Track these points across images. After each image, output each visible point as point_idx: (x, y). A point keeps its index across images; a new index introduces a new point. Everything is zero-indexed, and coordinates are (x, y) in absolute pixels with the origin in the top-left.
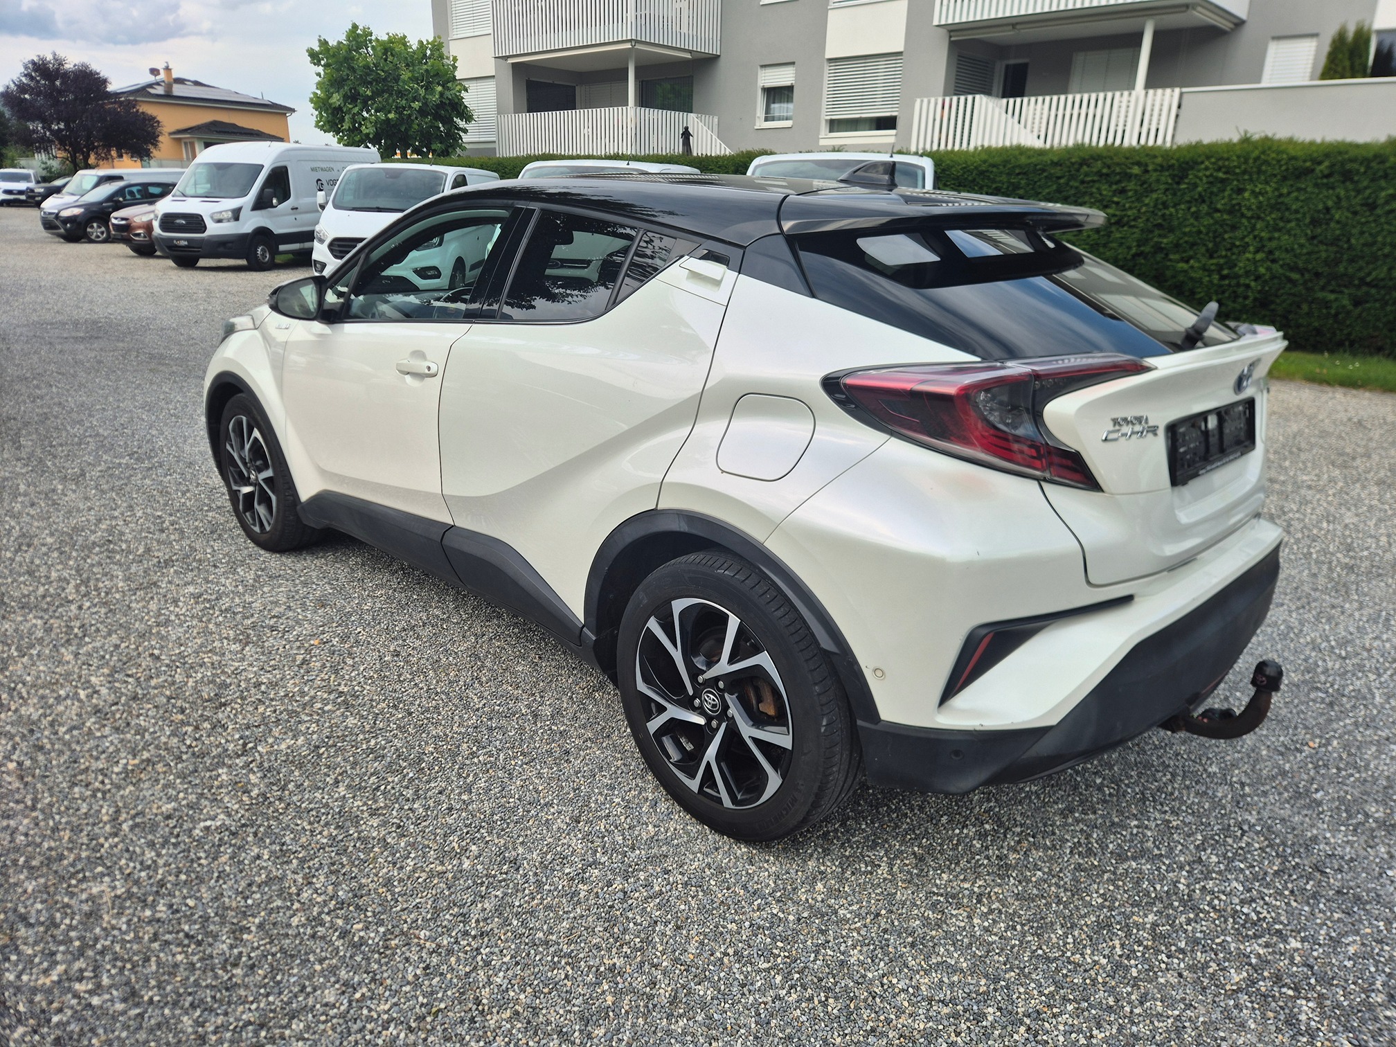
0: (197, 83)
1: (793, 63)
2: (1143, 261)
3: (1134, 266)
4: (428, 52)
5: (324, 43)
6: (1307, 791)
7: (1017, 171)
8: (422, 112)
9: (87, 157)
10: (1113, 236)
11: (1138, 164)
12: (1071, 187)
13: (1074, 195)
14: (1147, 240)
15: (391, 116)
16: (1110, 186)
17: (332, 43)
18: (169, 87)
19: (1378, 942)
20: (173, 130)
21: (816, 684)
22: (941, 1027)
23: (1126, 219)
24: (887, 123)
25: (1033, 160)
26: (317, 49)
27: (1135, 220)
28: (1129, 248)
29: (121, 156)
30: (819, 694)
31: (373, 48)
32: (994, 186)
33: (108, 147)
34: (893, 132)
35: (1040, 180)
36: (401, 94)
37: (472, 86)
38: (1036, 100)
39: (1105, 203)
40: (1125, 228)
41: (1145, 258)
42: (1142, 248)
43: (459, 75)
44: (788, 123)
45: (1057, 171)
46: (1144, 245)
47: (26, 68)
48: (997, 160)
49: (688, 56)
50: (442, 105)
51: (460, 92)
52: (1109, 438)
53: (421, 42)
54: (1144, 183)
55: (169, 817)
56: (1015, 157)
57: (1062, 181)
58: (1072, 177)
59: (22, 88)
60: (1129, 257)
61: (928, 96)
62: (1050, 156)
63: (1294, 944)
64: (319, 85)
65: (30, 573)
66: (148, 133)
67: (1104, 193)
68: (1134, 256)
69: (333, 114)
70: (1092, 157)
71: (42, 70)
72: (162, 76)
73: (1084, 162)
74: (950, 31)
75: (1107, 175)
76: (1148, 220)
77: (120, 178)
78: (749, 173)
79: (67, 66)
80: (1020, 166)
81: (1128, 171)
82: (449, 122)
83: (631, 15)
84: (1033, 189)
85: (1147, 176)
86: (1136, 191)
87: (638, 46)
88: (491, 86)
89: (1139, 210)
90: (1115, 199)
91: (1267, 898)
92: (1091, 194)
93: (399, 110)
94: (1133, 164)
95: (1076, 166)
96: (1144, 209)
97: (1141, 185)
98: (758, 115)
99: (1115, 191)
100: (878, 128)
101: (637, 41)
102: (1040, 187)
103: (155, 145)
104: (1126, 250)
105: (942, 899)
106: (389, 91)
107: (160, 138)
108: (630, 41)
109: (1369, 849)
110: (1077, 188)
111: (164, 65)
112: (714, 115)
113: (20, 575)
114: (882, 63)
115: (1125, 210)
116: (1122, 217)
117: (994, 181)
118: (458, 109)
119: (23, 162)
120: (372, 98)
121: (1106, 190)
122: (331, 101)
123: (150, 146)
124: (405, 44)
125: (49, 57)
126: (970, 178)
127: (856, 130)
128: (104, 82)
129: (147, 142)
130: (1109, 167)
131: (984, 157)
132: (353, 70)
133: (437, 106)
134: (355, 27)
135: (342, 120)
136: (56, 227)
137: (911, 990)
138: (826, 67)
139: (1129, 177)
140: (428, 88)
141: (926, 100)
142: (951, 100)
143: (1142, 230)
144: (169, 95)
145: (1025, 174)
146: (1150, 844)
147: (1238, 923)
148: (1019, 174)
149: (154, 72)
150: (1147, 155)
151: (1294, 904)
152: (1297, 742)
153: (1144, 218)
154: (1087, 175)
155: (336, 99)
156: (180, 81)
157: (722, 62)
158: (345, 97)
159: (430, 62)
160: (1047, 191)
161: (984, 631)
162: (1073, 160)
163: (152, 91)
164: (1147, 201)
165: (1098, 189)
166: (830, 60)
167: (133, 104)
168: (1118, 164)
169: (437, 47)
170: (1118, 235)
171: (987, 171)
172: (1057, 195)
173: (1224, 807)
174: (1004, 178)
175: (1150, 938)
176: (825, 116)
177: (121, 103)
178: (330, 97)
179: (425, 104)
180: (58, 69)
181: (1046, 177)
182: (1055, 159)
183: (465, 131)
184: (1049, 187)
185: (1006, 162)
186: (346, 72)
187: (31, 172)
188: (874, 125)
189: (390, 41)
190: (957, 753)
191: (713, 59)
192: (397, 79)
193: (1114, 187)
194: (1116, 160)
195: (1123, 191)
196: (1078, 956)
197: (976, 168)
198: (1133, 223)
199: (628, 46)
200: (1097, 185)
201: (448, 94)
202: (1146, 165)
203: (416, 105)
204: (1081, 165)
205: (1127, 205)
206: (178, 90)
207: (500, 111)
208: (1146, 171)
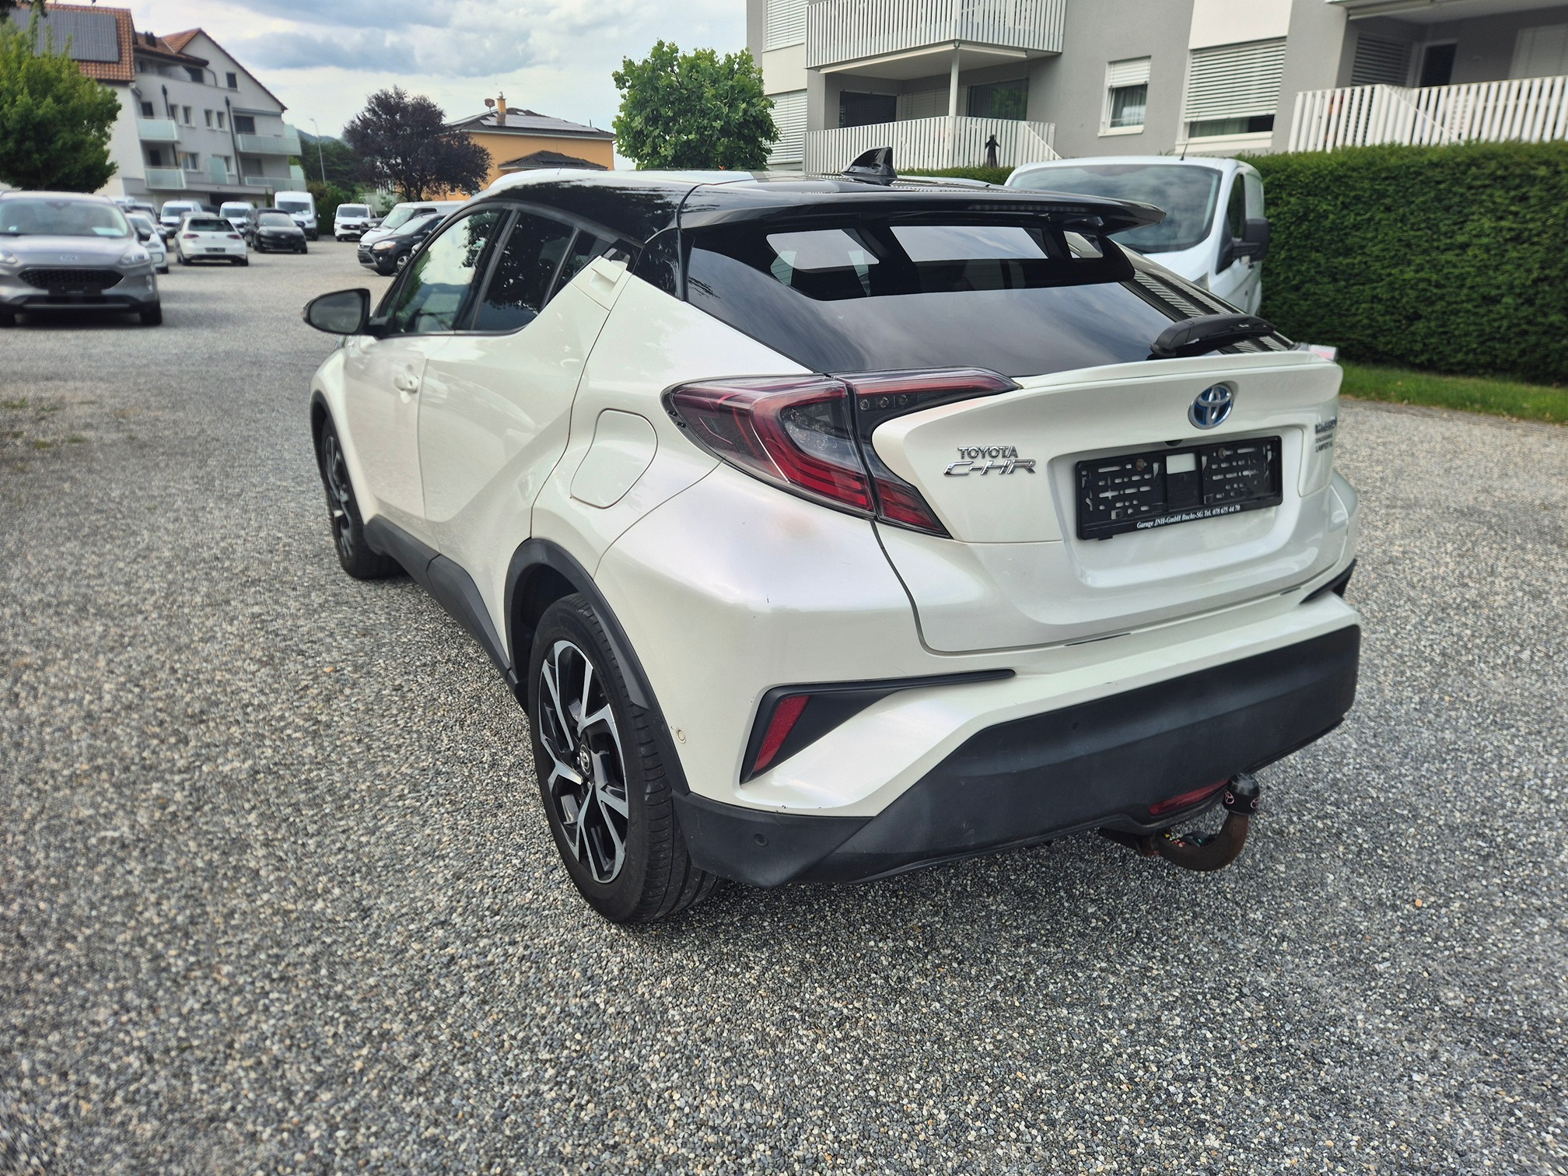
0: (529, 113)
1: (1149, 57)
2: (1547, 288)
3: (1537, 293)
4: (736, 66)
5: (628, 64)
6: (1372, 957)
7: (1384, 175)
8: (724, 132)
9: (419, 193)
10: (1508, 256)
11: (1547, 163)
12: (1455, 194)
13: (1459, 204)
14: (1555, 262)
15: (691, 137)
16: (1507, 192)
17: (638, 63)
18: (502, 118)
19: (1332, 1158)
20: (502, 161)
21: (642, 745)
22: (692, 1156)
23: (1526, 234)
24: (1262, 124)
25: (1406, 161)
26: (622, 71)
27: (1538, 235)
28: (1529, 271)
29: (453, 190)
30: (644, 757)
31: (679, 66)
32: (1352, 194)
33: (440, 180)
34: (1268, 134)
35: (1413, 186)
36: (704, 113)
37: (780, 103)
38: (1469, 90)
39: (1499, 214)
40: (1526, 245)
41: (1550, 285)
42: (1547, 272)
43: (767, 90)
44: (1139, 129)
45: (1436, 174)
46: (1550, 268)
47: (370, 103)
48: (1361, 161)
49: (1023, 55)
50: (745, 123)
51: (765, 108)
52: (953, 472)
53: (728, 57)
54: (1554, 187)
55: (80, 822)
56: (1382, 158)
57: (1442, 186)
58: (1457, 182)
59: (365, 122)
60: (1529, 283)
61: (1314, 88)
62: (1429, 155)
63: (1212, 1141)
64: (622, 108)
65: (127, 584)
66: (477, 165)
67: (1498, 200)
68: (1536, 282)
69: (634, 138)
70: (1485, 157)
71: (386, 105)
72: (496, 107)
73: (1473, 162)
74: (1348, 9)
75: (1504, 178)
76: (1556, 235)
77: (433, 210)
78: (1007, 184)
79: (406, 100)
80: (1387, 169)
81: (1532, 172)
82: (753, 141)
83: (956, 14)
84: (1404, 197)
85: (1557, 179)
86: (1541, 198)
87: (963, 47)
88: (802, 100)
89: (1544, 223)
90: (1513, 208)
91: (1214, 1080)
92: (1481, 202)
93: (700, 130)
94: (1540, 163)
95: (1462, 168)
96: (1551, 221)
97: (1548, 190)
98: (1103, 119)
99: (1513, 198)
100: (1251, 130)
101: (961, 42)
102: (1413, 194)
103: (484, 179)
104: (1525, 274)
105: (797, 1016)
106: (692, 111)
107: (489, 171)
108: (954, 41)
109: (1405, 1043)
110: (1462, 195)
111: (498, 96)
112: (1050, 122)
113: (118, 584)
114: (1260, 51)
115: (1526, 222)
116: (1521, 232)
117: (1353, 188)
118: (765, 127)
119: (367, 197)
120: (674, 119)
121: (1499, 195)
122: (633, 125)
123: (479, 180)
124: (712, 61)
125: (391, 92)
126: (1322, 185)
127: (1223, 133)
128: (440, 114)
129: (477, 175)
130: (1506, 168)
131: (1341, 159)
132: (656, 89)
133: (740, 124)
134: (661, 44)
135: (644, 143)
136: (370, 261)
137: (687, 1110)
138: (1189, 60)
139: (1532, 180)
140: (732, 105)
141: (1310, 94)
142: (1343, 92)
143: (1548, 250)
144: (501, 127)
145: (1394, 178)
146: (1105, 993)
147: (1152, 1103)
148: (1386, 178)
149: (489, 103)
150: (1560, 152)
151: (1247, 1093)
152: (1400, 897)
153: (1551, 233)
154: (1475, 178)
155: (638, 122)
156: (513, 111)
157: (1064, 61)
158: (647, 120)
159: (737, 76)
160: (1421, 199)
161: (779, 694)
162: (1459, 160)
163: (485, 122)
164: (1555, 211)
165: (1491, 196)
166: (1195, 51)
167: (463, 137)
168: (1518, 164)
169: (746, 60)
170: (1515, 254)
171: (1345, 176)
172: (1436, 204)
173: (1235, 963)
174: (1366, 184)
175: (1021, 1099)
176: (1186, 117)
177: (455, 136)
178: (632, 120)
179: (727, 123)
180: (398, 104)
181: (1422, 182)
182: (1435, 159)
183: (769, 151)
184: (1425, 194)
185: (1370, 164)
186: (650, 92)
187: (367, 207)
188: (1246, 126)
189: (698, 57)
190: (760, 837)
191: (1054, 57)
192: (700, 98)
193: (1512, 193)
194: (1517, 158)
195: (1524, 198)
196: (914, 1106)
197: (1331, 172)
198: (1536, 239)
199: (951, 47)
200: (1489, 191)
201: (752, 111)
202: (1557, 165)
203: (718, 124)
204: (1469, 166)
205: (1528, 217)
206: (511, 121)
207: (811, 127)
208: (1557, 173)
